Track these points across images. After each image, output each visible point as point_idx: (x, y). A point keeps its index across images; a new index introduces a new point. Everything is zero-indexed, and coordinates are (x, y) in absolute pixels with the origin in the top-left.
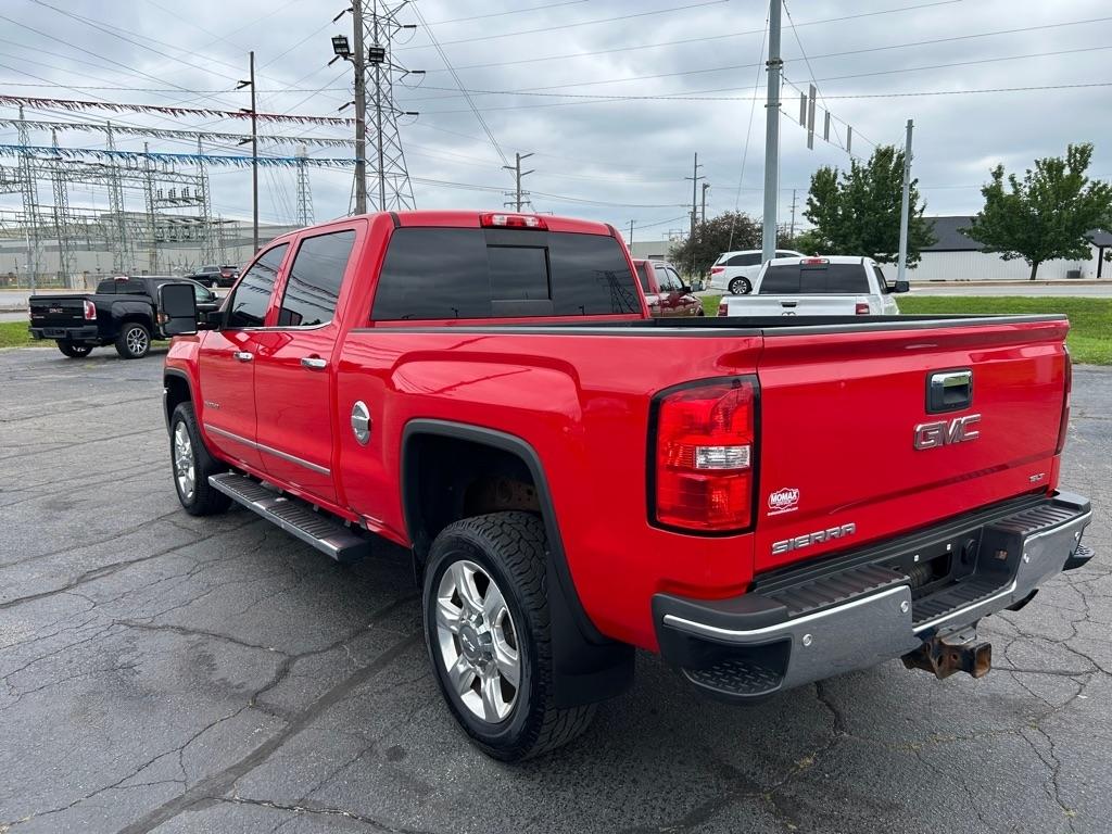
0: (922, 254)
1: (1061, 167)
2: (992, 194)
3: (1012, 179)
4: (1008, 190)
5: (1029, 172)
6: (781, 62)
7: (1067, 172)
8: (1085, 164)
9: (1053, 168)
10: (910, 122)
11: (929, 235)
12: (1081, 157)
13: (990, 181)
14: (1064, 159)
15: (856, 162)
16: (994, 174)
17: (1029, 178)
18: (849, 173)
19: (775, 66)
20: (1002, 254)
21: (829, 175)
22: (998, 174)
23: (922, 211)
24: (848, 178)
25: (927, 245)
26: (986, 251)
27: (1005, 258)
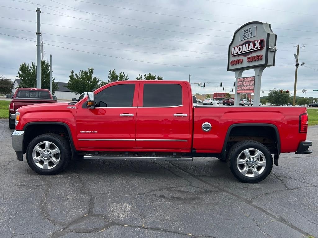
0: (55, 92)
1: (87, 73)
2: (71, 77)
3: (76, 74)
4: (75, 77)
5: (80, 73)
6: (41, 34)
7: (89, 74)
8: (92, 73)
9: (86, 73)
10: (51, 55)
11: (57, 86)
12: (91, 71)
13: (71, 74)
14: (88, 71)
15: (33, 63)
16: (71, 72)
17: (80, 74)
18: (31, 66)
19: (39, 35)
20: (75, 93)
21: (26, 66)
22: (72, 73)
23: (54, 80)
24: (31, 68)
25: (56, 89)
26: (72, 92)
27: (76, 94)
